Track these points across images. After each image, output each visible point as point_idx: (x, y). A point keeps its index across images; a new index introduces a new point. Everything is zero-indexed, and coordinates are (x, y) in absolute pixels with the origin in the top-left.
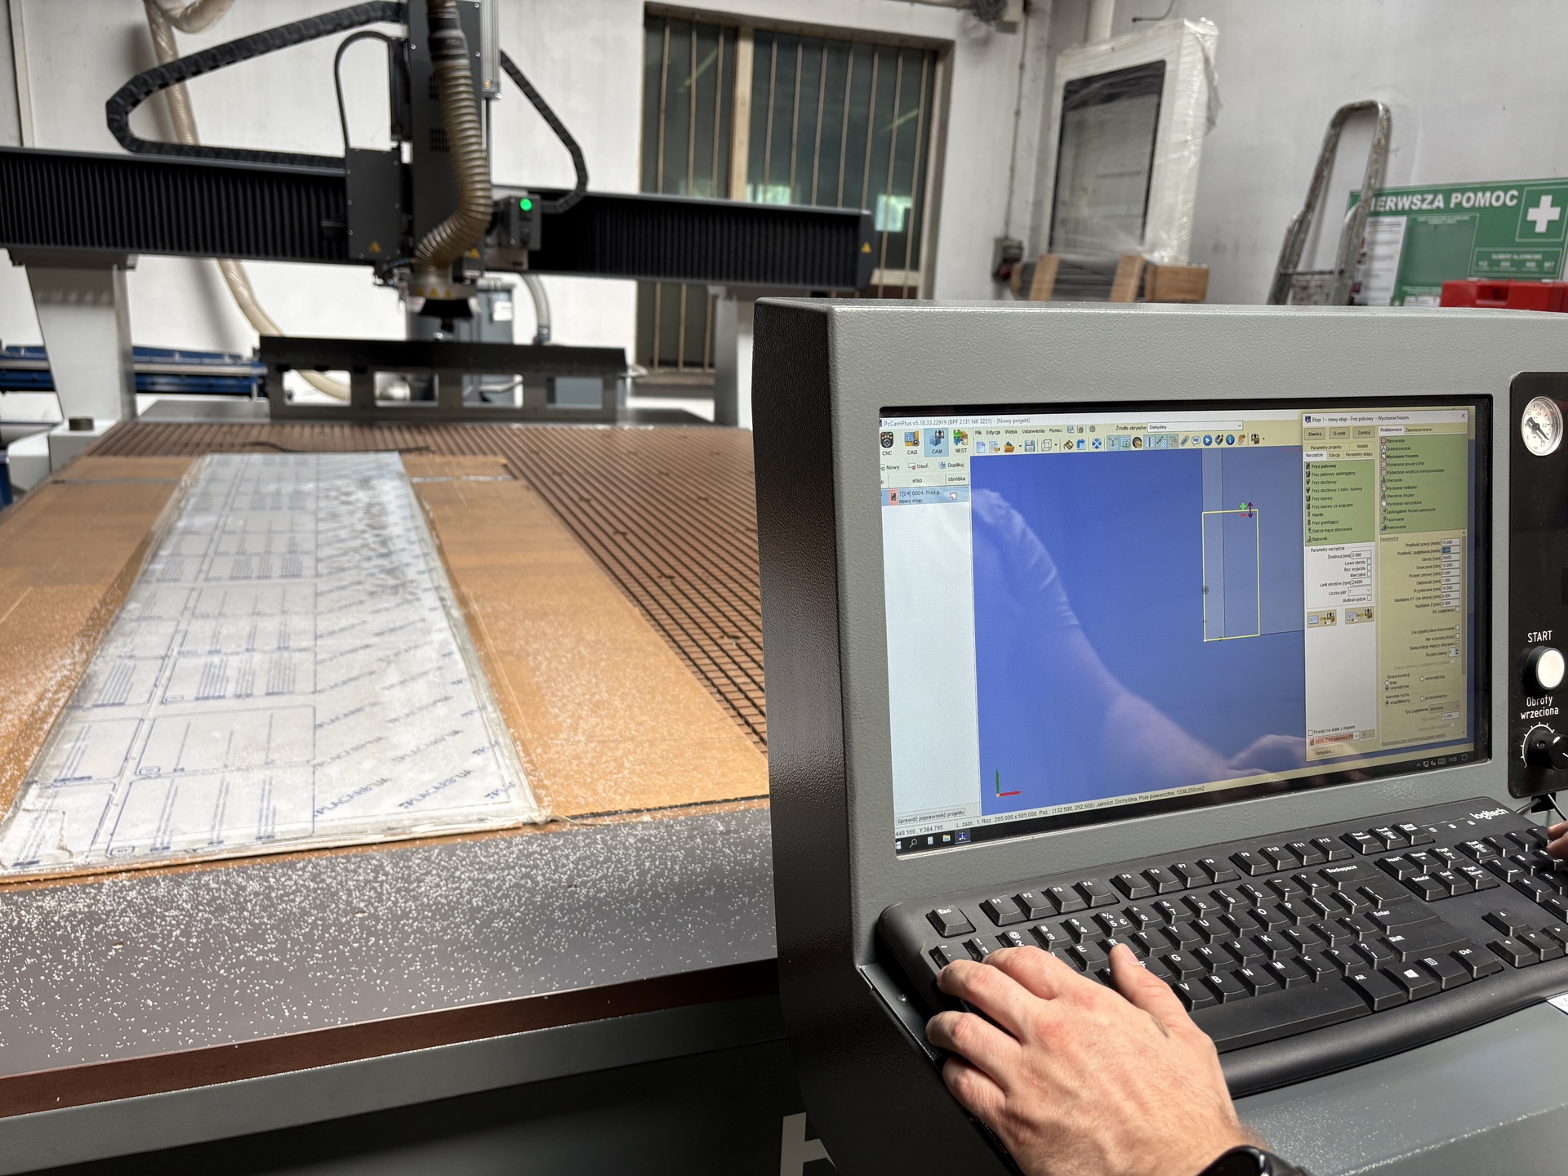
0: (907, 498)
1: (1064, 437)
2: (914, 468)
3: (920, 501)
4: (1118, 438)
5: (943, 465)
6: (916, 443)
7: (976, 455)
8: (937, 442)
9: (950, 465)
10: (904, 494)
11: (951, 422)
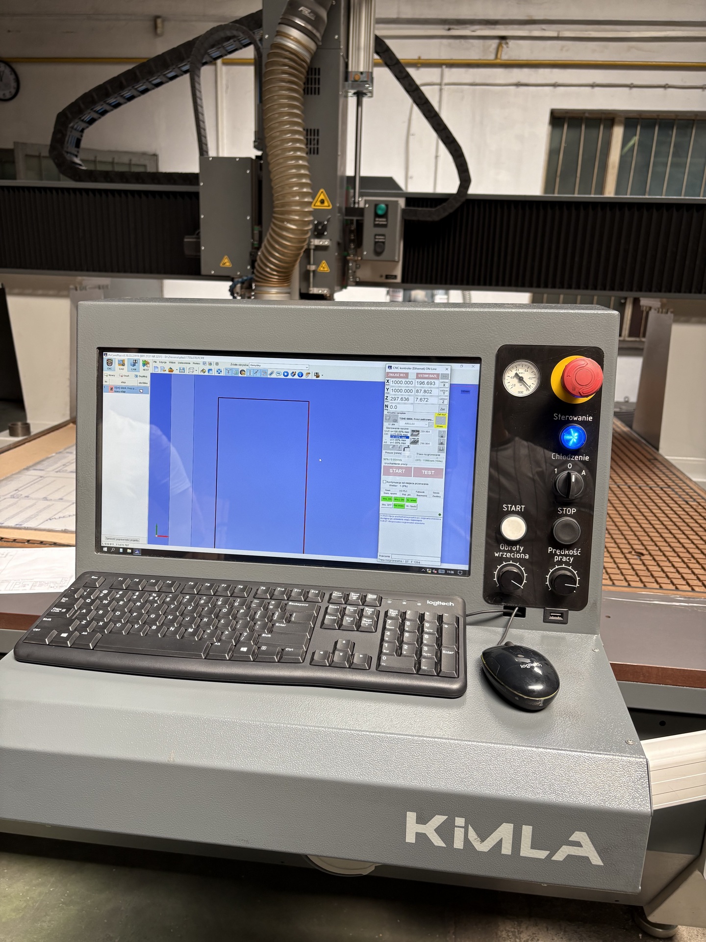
0: (118, 390)
1: (202, 367)
2: (122, 376)
3: (124, 392)
4: (231, 369)
5: (137, 376)
6: (123, 365)
7: (154, 372)
8: (134, 365)
9: (140, 376)
10: (116, 388)
11: (141, 356)
